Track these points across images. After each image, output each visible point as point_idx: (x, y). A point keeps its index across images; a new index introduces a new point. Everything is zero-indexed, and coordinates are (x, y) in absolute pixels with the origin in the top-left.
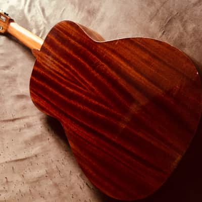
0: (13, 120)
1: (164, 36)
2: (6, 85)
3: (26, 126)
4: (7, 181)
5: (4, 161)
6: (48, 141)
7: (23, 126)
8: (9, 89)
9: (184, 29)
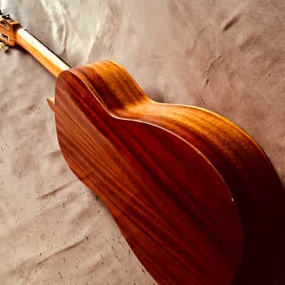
0: (54, 193)
1: (208, 86)
2: (36, 139)
3: (70, 198)
4: (61, 277)
5: (53, 253)
6: (98, 214)
7: (67, 199)
8: (40, 146)
9: (232, 86)
